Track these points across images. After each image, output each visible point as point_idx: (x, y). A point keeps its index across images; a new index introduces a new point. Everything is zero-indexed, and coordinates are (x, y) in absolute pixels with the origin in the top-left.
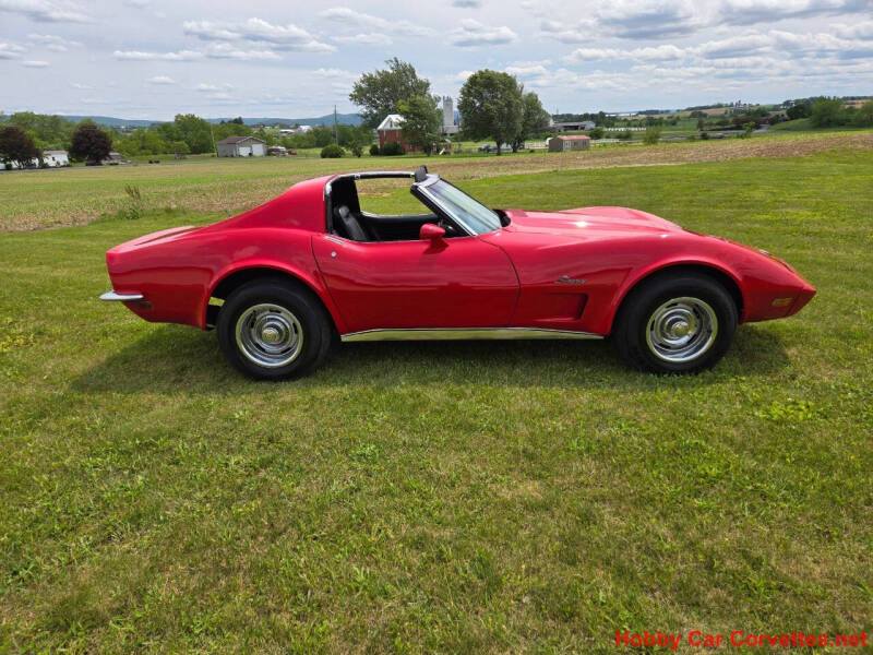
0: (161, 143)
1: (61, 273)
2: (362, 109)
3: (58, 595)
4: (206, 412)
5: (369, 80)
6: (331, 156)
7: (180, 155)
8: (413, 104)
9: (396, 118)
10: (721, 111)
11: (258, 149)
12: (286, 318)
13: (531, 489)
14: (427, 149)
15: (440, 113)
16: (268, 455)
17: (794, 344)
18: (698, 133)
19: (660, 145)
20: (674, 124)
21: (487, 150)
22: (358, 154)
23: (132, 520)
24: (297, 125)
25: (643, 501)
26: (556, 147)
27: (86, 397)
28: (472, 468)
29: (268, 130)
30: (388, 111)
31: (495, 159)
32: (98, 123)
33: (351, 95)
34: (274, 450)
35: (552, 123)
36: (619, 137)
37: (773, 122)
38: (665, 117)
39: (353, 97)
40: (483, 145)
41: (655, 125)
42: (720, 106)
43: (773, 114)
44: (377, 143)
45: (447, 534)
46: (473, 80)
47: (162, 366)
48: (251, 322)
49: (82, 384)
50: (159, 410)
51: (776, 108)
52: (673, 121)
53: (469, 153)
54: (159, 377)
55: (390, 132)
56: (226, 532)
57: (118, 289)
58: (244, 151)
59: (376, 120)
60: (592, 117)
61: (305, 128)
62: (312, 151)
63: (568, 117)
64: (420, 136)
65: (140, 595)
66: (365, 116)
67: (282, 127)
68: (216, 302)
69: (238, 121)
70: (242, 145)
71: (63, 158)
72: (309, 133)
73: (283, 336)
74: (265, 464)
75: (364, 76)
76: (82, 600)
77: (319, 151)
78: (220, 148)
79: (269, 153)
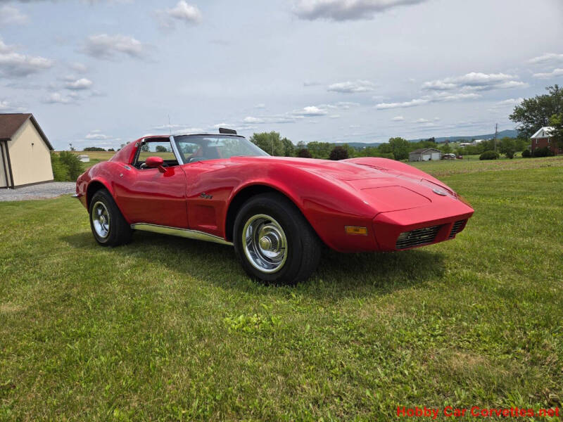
2: (520, 125)
5: (526, 103)
6: (488, 159)
9: (548, 129)
11: (436, 156)
22: (510, 157)
24: (473, 139)
29: (451, 144)
30: (542, 124)
33: (511, 116)
39: (513, 117)
44: (529, 149)
55: (542, 140)
58: (426, 158)
59: (530, 132)
61: (478, 141)
62: (474, 156)
66: (522, 130)
67: (462, 141)
69: (432, 140)
70: (424, 154)
72: (479, 144)
75: (525, 101)
77: (479, 156)
78: (411, 157)
79: (443, 158)
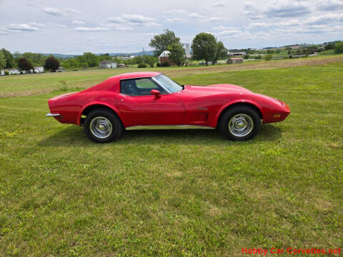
0: (78, 63)
1: (37, 110)
2: (154, 49)
3: (27, 199)
4: (79, 152)
5: (157, 37)
6: (142, 67)
7: (85, 67)
8: (173, 47)
9: (166, 53)
10: (298, 47)
11: (114, 65)
12: (107, 122)
13: (178, 174)
14: (179, 64)
15: (184, 50)
16: (96, 164)
17: (285, 131)
18: (288, 56)
19: (272, 61)
20: (278, 52)
21: (202, 64)
22: (152, 66)
23: (51, 181)
24: (129, 56)
25: (213, 178)
26: (230, 62)
27: (41, 148)
28: (160, 168)
29: (118, 58)
30: (164, 49)
31: (205, 67)
32: (55, 56)
34: (99, 163)
35: (229, 53)
36: (256, 58)
37: (319, 51)
38: (275, 50)
39: (150, 45)
40: (201, 62)
41: (270, 53)
42: (297, 45)
43: (319, 48)
44: (159, 62)
45: (147, 186)
46: (198, 37)
47: (67, 138)
48: (95, 123)
49: (40, 144)
50: (64, 151)
51: (320, 46)
52: (278, 51)
53: (195, 65)
54: (66, 142)
55: (165, 58)
56: (79, 185)
57: (52, 112)
58: (109, 66)
59: (159, 53)
60: (245, 50)
61: (132, 57)
62: (134, 66)
63: (236, 51)
64: (176, 59)
65: (51, 200)
66: (155, 52)
67: (124, 56)
68: (83, 117)
69: (107, 55)
70: (108, 63)
71: (42, 69)
72: (134, 58)
73: (106, 128)
74: (95, 167)
75: (155, 36)
76: (33, 201)
77: (137, 65)
78: (100, 65)
79: (118, 66)
